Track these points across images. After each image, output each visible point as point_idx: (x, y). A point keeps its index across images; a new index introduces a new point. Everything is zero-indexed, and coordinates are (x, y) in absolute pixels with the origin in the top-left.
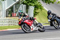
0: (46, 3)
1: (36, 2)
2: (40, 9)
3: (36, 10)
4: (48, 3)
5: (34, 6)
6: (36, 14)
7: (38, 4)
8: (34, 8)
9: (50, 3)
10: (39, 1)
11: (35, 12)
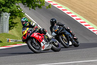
0: (28, 8)
1: (13, 6)
2: (20, 17)
3: (12, 18)
4: (33, 8)
5: (10, 12)
6: (13, 26)
7: (17, 10)
8: (10, 15)
9: (35, 8)
10: (17, 5)
11: (11, 22)
